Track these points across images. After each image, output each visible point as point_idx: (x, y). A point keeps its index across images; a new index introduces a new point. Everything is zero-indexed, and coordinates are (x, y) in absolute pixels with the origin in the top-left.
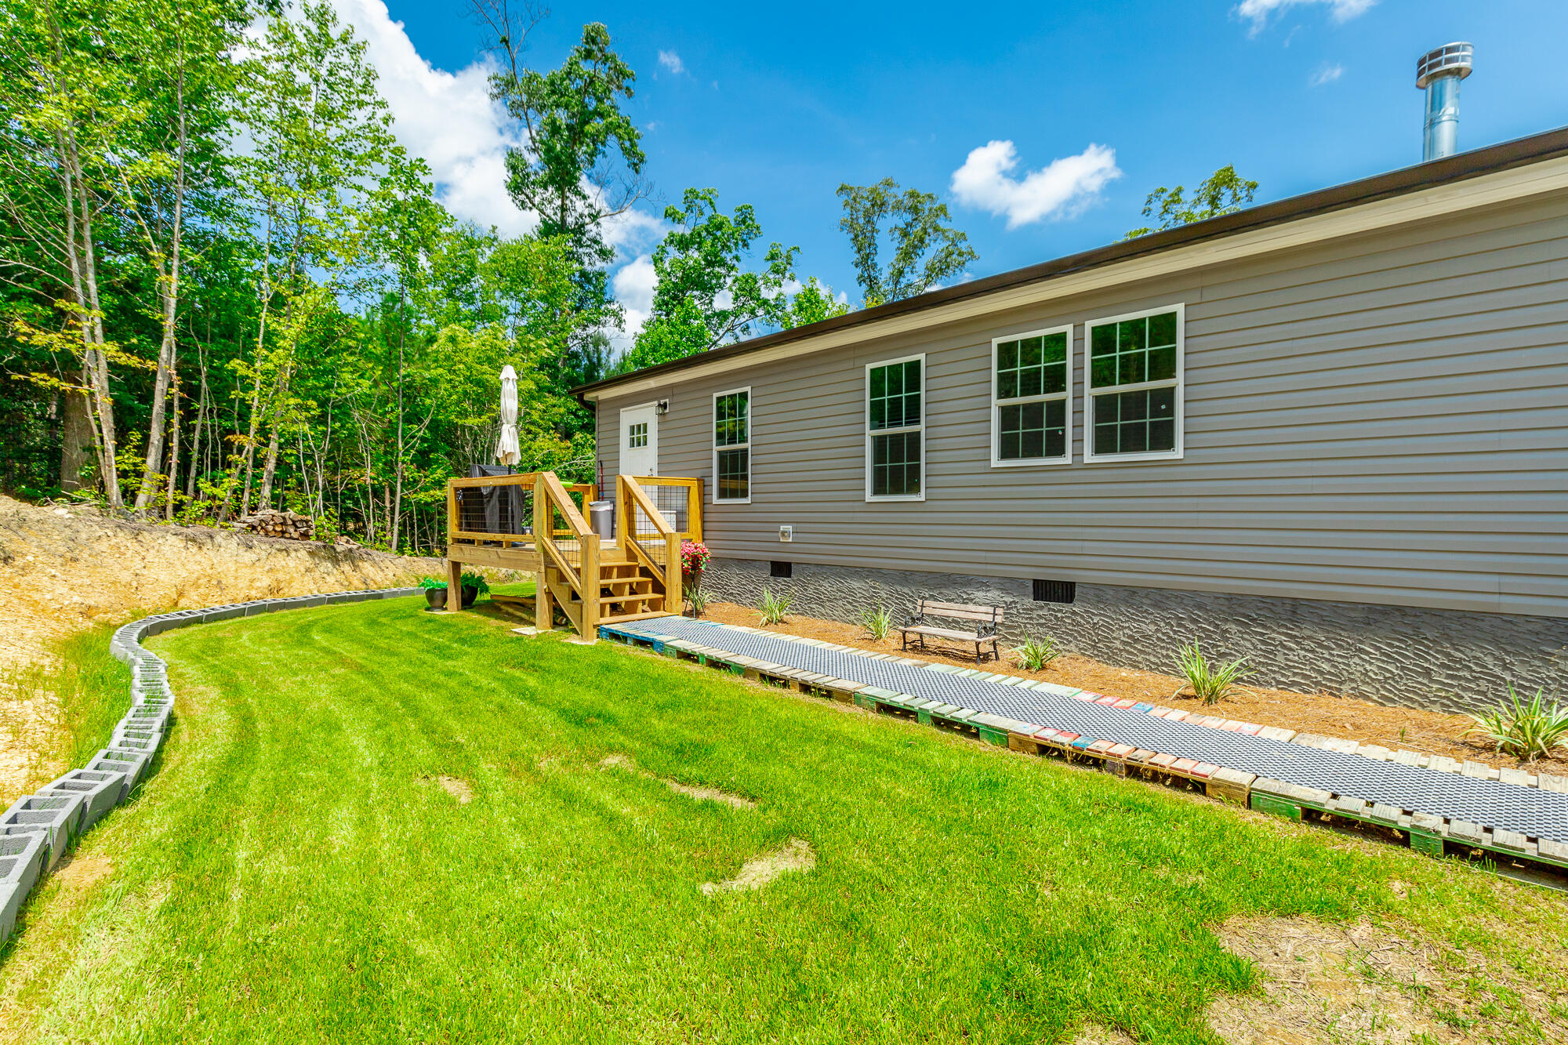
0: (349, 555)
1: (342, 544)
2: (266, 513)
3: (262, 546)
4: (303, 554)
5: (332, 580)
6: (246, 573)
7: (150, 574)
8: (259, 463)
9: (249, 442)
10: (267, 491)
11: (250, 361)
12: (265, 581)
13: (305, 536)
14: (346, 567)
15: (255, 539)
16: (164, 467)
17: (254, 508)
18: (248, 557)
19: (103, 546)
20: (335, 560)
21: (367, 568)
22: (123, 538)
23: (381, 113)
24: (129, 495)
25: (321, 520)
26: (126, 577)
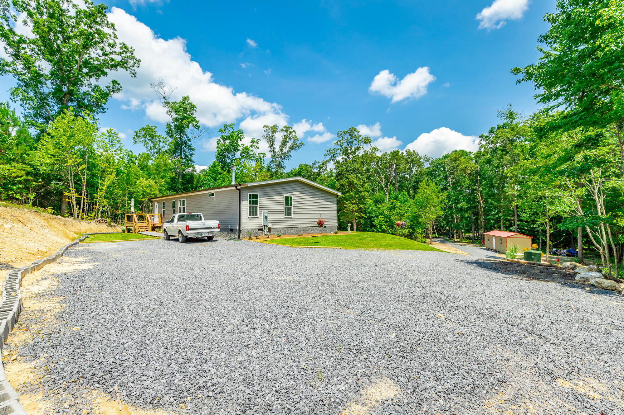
0: (114, 226)
1: (113, 224)
2: (100, 219)
3: (99, 224)
4: (106, 226)
5: (110, 230)
6: (96, 228)
7: (82, 228)
8: (99, 210)
9: (97, 207)
10: (100, 215)
11: (97, 194)
12: (99, 230)
13: (106, 223)
14: (113, 228)
15: (98, 223)
16: (83, 211)
17: (98, 218)
18: (97, 226)
19: (76, 224)
20: (111, 227)
21: (117, 228)
22: (78, 223)
23: (122, 145)
24: (78, 216)
25: (109, 220)
26: (79, 228)
